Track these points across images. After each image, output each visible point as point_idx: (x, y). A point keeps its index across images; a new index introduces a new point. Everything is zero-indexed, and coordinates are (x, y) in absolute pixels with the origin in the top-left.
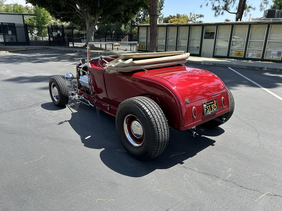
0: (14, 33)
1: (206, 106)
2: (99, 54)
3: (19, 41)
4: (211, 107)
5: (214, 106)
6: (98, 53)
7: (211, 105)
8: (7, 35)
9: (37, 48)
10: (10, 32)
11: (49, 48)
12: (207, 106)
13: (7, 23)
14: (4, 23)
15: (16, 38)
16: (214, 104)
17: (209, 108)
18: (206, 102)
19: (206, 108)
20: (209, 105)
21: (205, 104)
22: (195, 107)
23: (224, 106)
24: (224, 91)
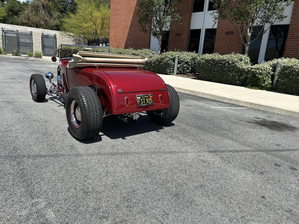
1: (141, 99)
4: (145, 100)
5: (149, 100)
7: (146, 98)
12: (141, 98)
16: (150, 98)
17: (143, 100)
18: (140, 95)
19: (139, 100)
20: (144, 98)
21: (139, 96)
22: (128, 98)
23: (162, 102)
24: (163, 90)
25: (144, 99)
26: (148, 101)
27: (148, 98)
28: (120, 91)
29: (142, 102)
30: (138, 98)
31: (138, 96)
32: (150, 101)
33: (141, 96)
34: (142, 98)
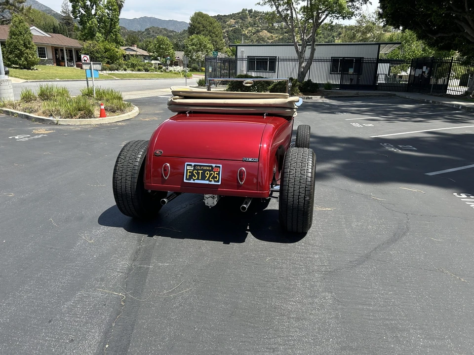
0: (358, 71)
2: (460, 108)
3: (360, 83)
4: (203, 174)
5: (211, 174)
6: (459, 106)
7: (205, 171)
8: (346, 74)
9: (372, 94)
10: (351, 71)
11: (395, 95)
12: (195, 169)
13: (354, 58)
14: (347, 58)
15: (358, 79)
16: (214, 172)
18: (193, 164)
19: (190, 172)
20: (200, 170)
21: (191, 165)
22: (168, 165)
23: (243, 183)
24: (250, 160)
25: (200, 172)
26: (208, 176)
27: (210, 171)
28: (158, 152)
29: (195, 177)
30: (188, 168)
31: (188, 165)
32: (214, 178)
33: (195, 166)
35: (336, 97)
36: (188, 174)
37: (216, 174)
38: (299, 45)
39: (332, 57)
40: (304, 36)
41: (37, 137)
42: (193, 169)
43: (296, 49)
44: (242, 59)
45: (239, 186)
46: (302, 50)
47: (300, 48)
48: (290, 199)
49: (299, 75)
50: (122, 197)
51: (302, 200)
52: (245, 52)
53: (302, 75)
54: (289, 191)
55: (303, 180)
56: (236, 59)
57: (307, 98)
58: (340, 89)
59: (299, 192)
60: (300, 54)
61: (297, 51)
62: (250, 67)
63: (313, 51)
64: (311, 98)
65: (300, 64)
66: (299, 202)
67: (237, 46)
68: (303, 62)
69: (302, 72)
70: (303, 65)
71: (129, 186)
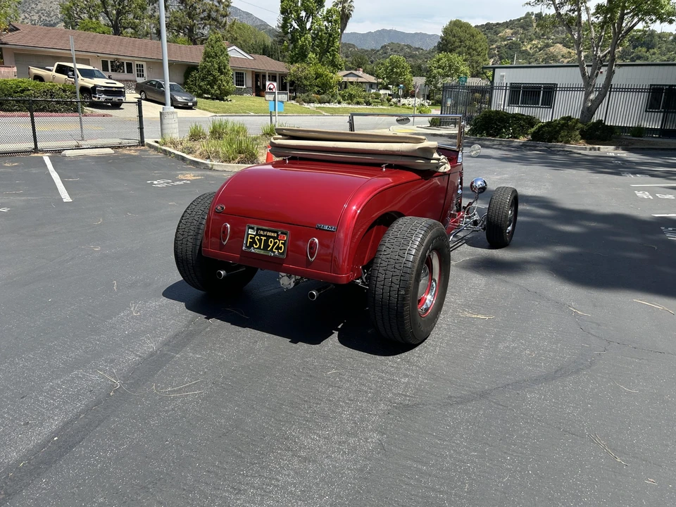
1: (255, 236)
4: (266, 241)
5: (275, 243)
7: (269, 237)
12: (257, 235)
16: (279, 240)
17: (260, 241)
18: (256, 227)
19: (251, 238)
20: (264, 236)
21: (253, 229)
22: (229, 226)
23: (313, 259)
24: (326, 228)
25: (263, 238)
26: (271, 245)
27: (274, 238)
28: (219, 208)
29: (256, 245)
30: (250, 231)
31: (249, 228)
32: (278, 248)
33: (257, 229)
34: (260, 235)
35: (643, 149)
36: (249, 240)
37: (282, 243)
38: (587, 66)
39: (651, 85)
40: (597, 51)
41: (178, 183)
42: (255, 233)
43: (581, 71)
44: (500, 88)
45: (309, 264)
46: (593, 73)
47: (588, 71)
48: (379, 291)
49: (583, 112)
50: (182, 263)
51: (394, 294)
52: (506, 77)
53: (588, 112)
54: (379, 279)
55: (400, 265)
56: (492, 88)
57: (591, 149)
58: (659, 137)
59: (392, 282)
60: (588, 81)
61: (584, 75)
62: (513, 101)
63: (611, 74)
64: (599, 149)
65: (587, 95)
66: (390, 296)
67: (494, 69)
68: (592, 92)
69: (588, 108)
70: (592, 97)
71: (190, 249)
